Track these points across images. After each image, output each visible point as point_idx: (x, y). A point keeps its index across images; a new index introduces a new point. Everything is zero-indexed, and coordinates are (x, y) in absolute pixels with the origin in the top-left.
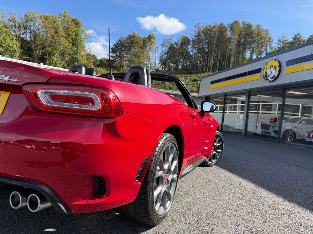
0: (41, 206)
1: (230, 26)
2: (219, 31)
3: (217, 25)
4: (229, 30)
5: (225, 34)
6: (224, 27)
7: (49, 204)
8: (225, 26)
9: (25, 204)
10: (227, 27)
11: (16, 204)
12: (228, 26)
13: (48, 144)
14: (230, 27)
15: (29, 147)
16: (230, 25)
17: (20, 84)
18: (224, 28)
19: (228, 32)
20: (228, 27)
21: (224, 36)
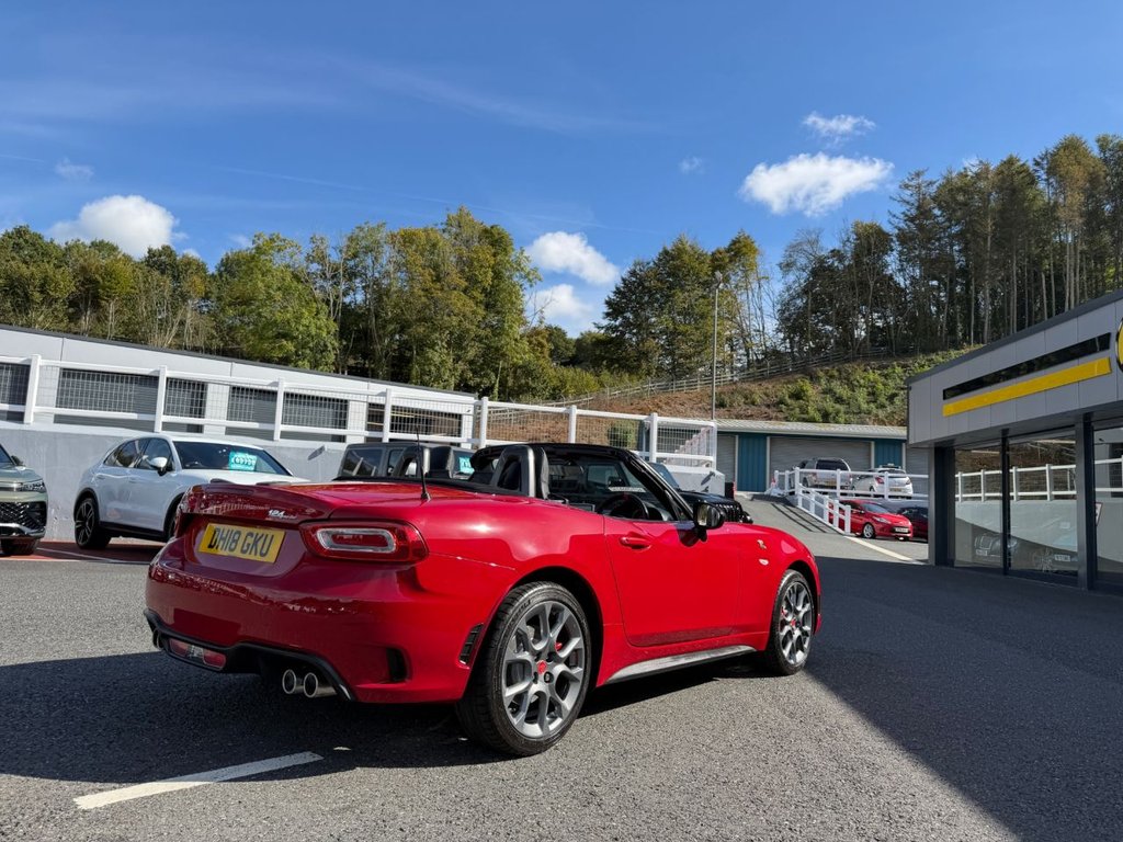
0: (319, 691)
1: (1045, 162)
2: (1000, 189)
3: (991, 168)
4: (1044, 177)
5: (1030, 193)
6: (1023, 170)
7: (330, 690)
8: (1024, 165)
9: (301, 687)
10: (1031, 166)
11: (290, 688)
12: (1037, 164)
13: (336, 604)
14: (1046, 167)
15: (307, 610)
16: (1043, 159)
17: (296, 522)
18: (1024, 174)
19: (1041, 185)
20: (1036, 168)
21: (1026, 204)
